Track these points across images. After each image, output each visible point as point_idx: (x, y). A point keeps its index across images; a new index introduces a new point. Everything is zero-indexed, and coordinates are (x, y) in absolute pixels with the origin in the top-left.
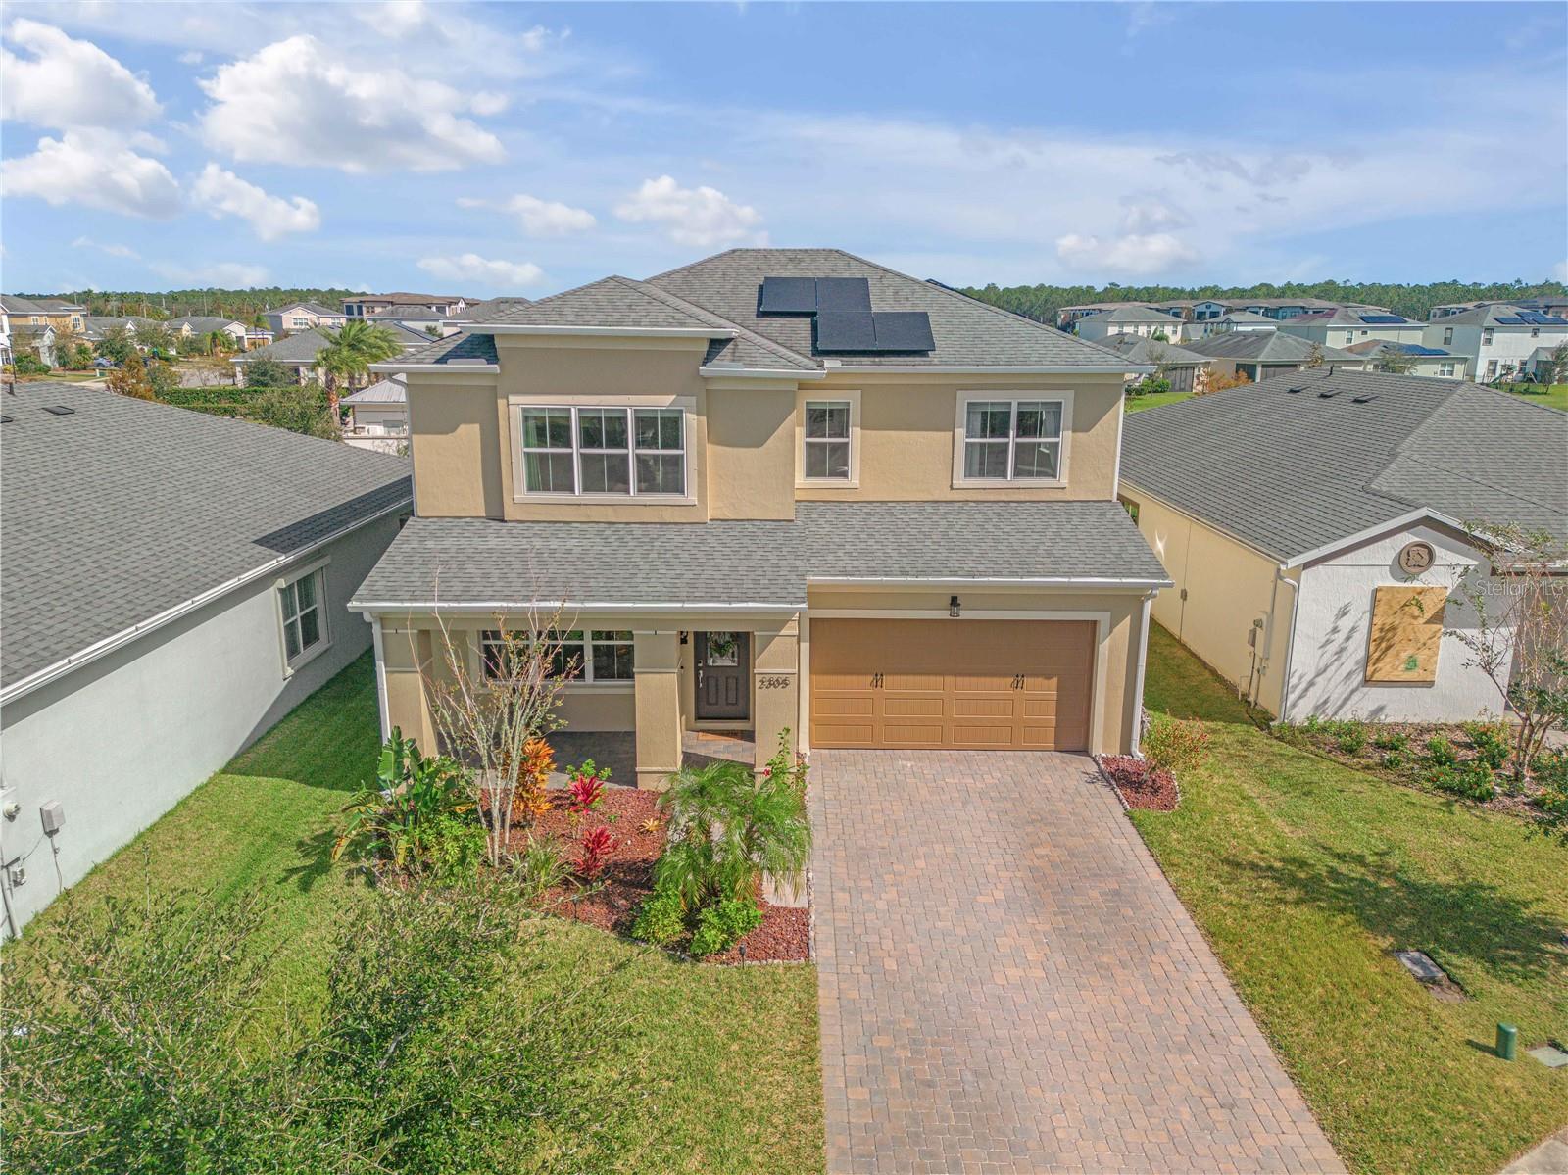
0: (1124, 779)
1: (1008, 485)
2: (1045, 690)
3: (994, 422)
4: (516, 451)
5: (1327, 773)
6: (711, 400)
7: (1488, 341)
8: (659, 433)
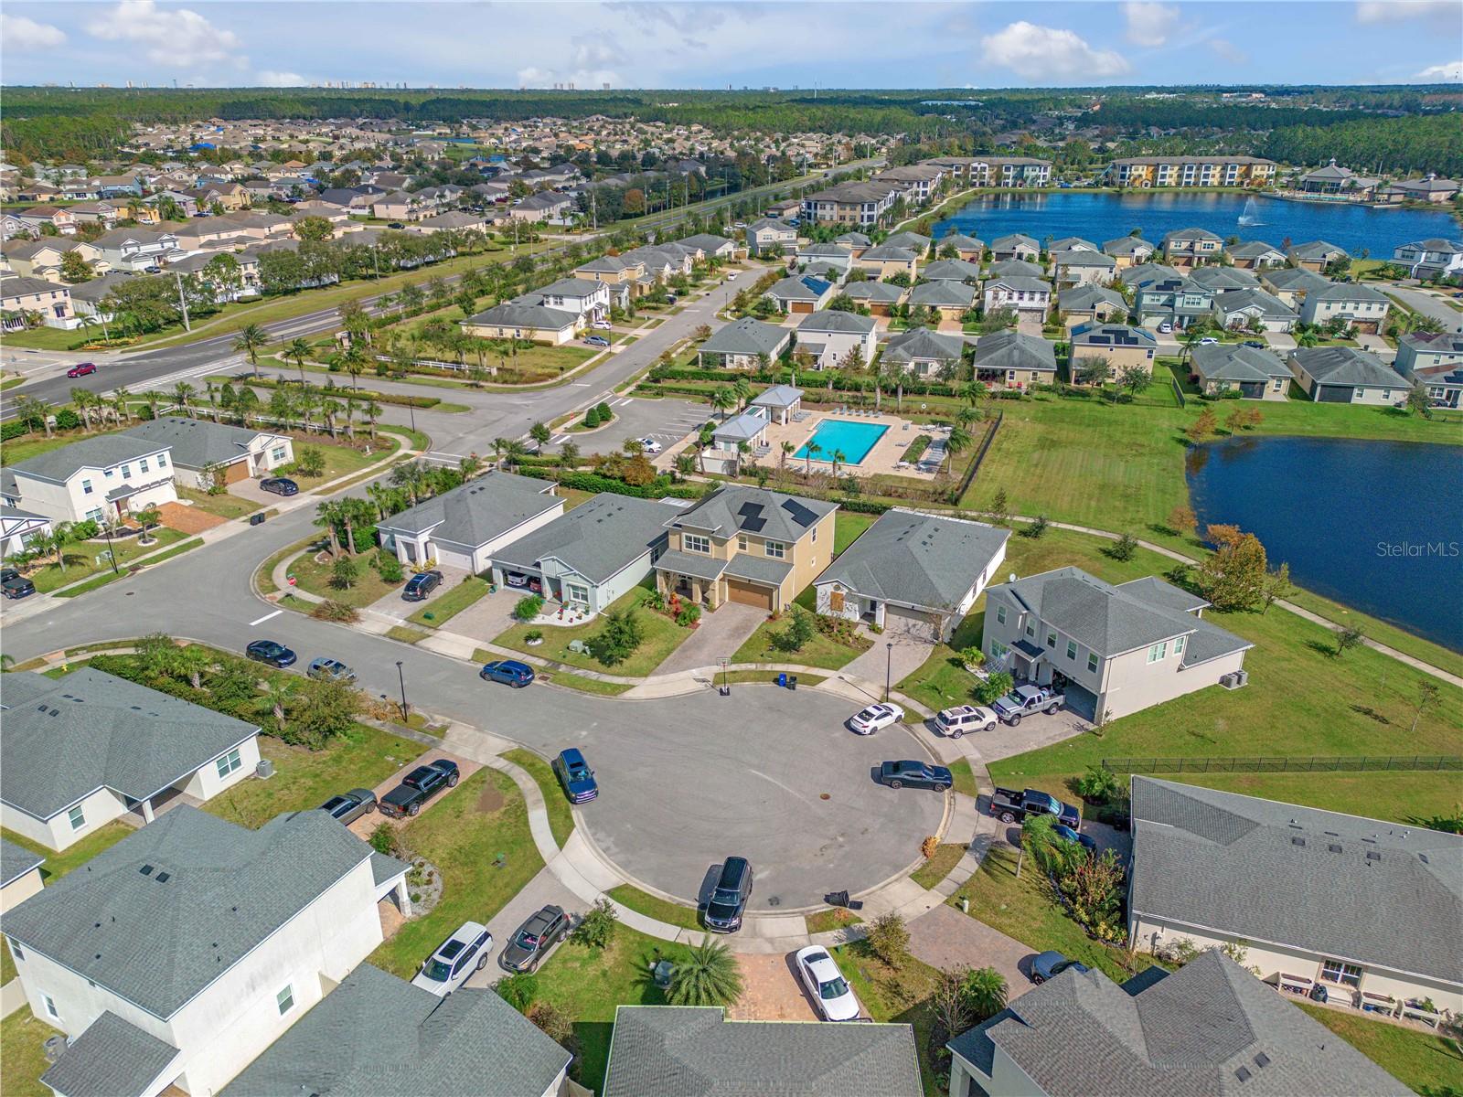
0: (772, 616)
1: (774, 557)
3: (771, 545)
4: (684, 540)
6: (713, 539)
8: (706, 542)
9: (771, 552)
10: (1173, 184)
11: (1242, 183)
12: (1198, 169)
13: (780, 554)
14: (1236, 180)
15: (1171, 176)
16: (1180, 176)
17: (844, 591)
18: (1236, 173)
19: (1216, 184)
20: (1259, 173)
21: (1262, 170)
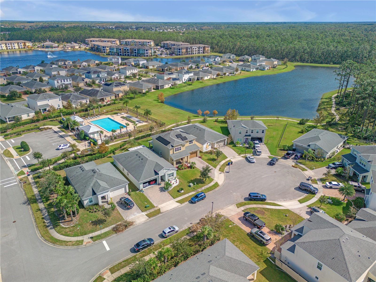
0: (200, 157)
1: (191, 144)
2: (195, 154)
3: (190, 141)
4: (174, 150)
5: (206, 154)
6: (182, 146)
7: (184, 76)
8: (180, 147)
9: (190, 143)
10: (5, 49)
11: (25, 48)
12: (11, 44)
13: (192, 143)
14: (23, 47)
15: (4, 47)
16: (6, 47)
17: (209, 143)
18: (22, 45)
19: (18, 48)
20: (28, 44)
21: (29, 44)
